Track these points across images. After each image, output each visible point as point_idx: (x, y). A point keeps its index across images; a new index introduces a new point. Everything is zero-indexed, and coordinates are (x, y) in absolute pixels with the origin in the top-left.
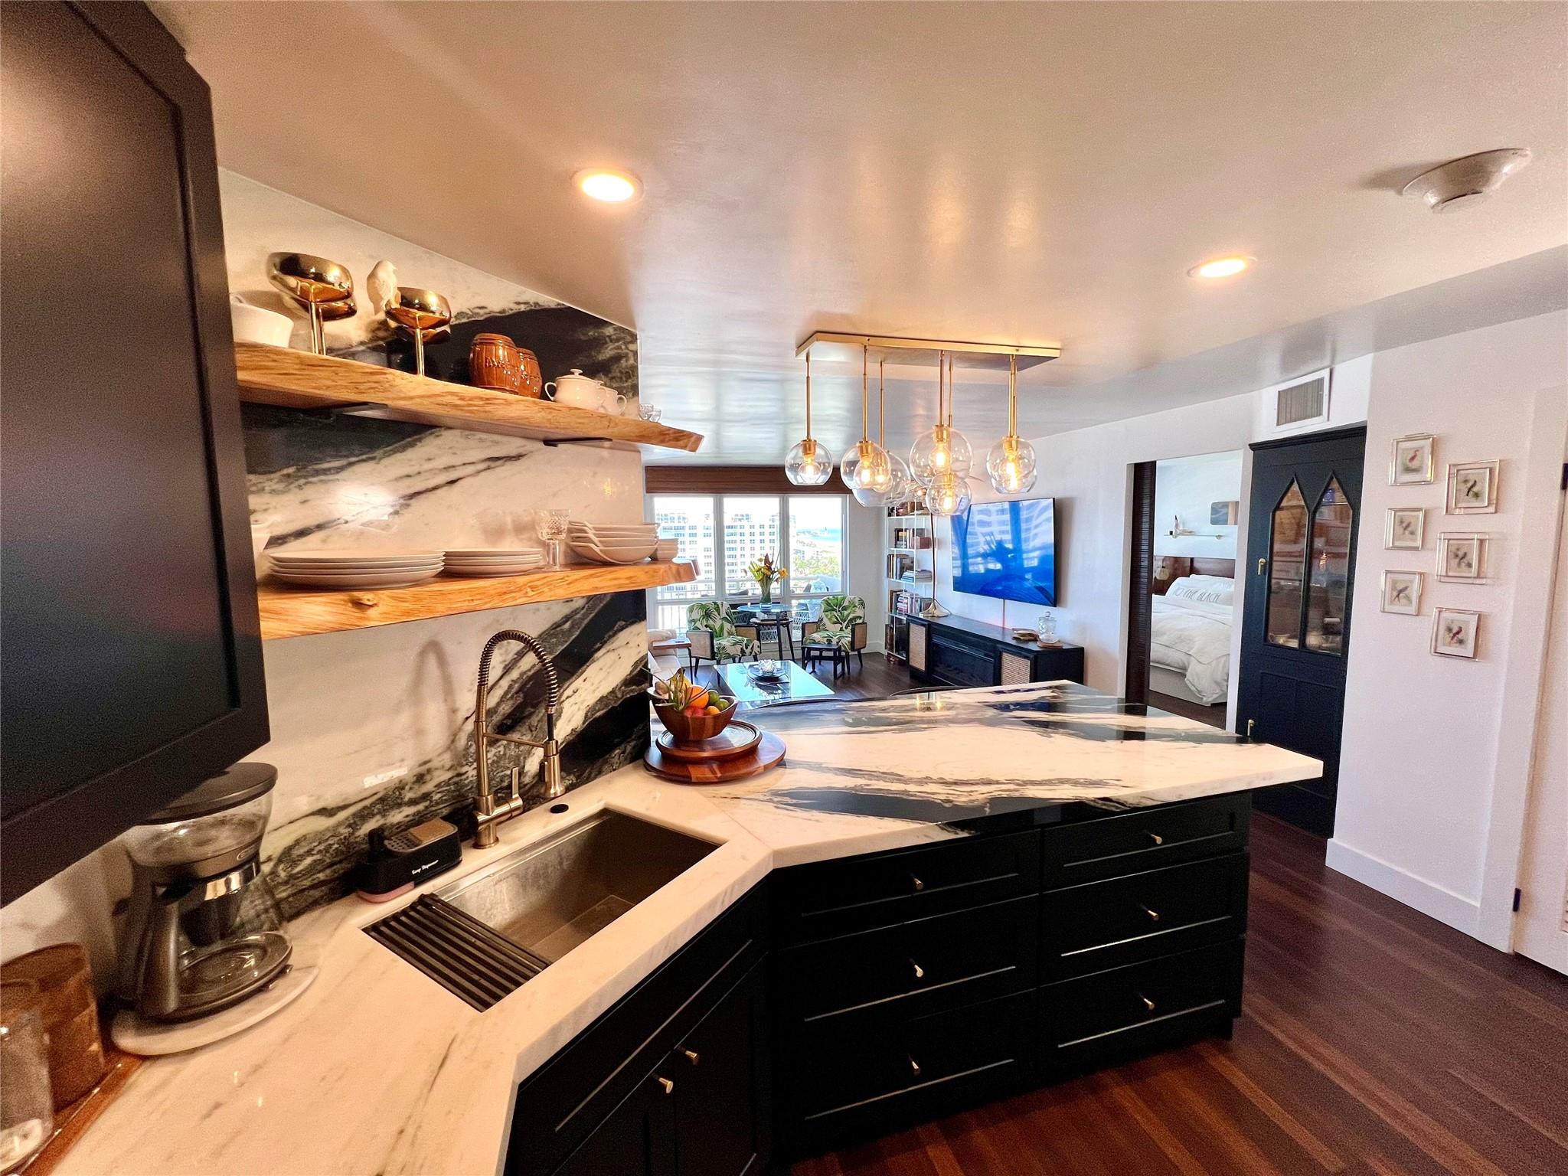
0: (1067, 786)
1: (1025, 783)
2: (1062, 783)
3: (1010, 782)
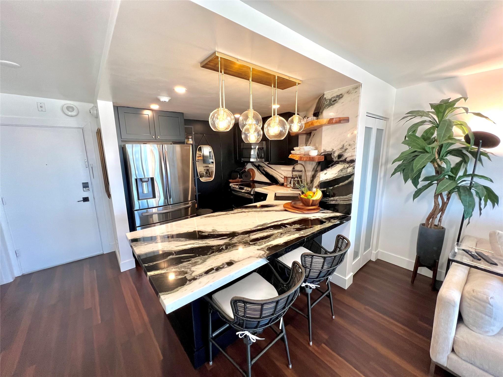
0: (215, 215)
1: (225, 214)
2: (216, 216)
3: (229, 214)
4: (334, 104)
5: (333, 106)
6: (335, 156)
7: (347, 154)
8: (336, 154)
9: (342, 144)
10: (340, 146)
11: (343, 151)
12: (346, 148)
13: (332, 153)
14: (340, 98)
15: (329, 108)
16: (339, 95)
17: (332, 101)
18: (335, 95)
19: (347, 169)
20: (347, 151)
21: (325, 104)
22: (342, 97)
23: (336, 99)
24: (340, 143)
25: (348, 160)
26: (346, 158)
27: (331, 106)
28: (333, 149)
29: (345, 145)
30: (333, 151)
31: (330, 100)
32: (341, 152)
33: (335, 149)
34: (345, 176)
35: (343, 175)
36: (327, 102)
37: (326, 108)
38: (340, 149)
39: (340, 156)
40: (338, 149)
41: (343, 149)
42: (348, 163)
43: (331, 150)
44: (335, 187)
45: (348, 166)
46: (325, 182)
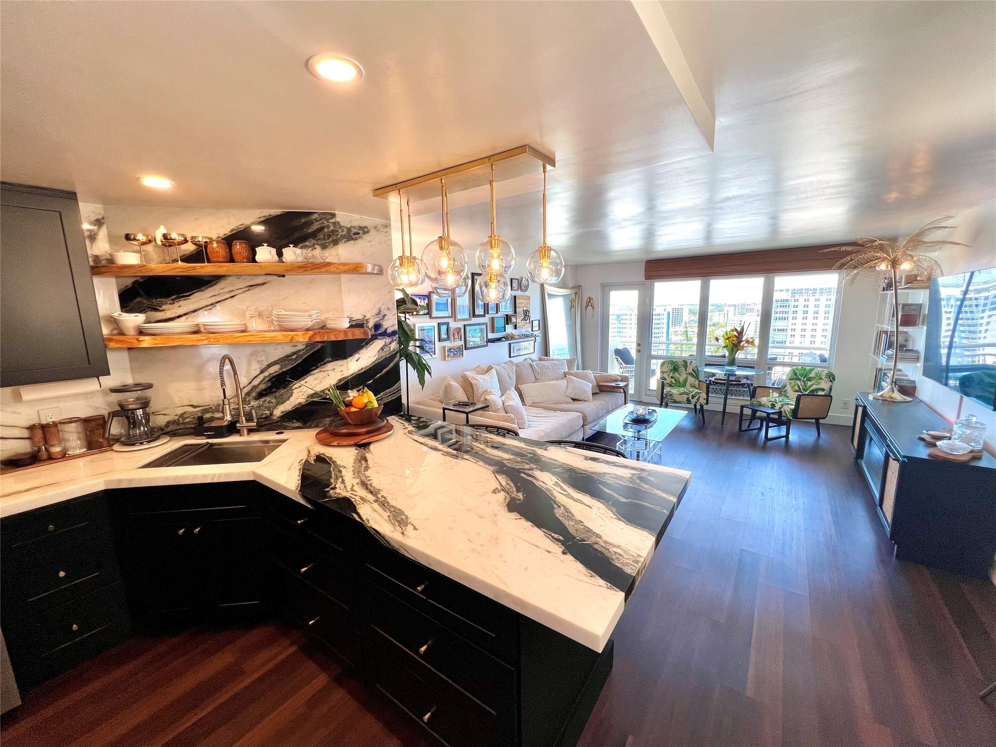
4: (356, 239)
5: (355, 241)
6: (370, 327)
7: (387, 322)
8: (371, 324)
9: (378, 306)
10: (377, 311)
11: (381, 318)
12: (384, 314)
13: (365, 322)
14: (365, 233)
15: (347, 243)
16: (362, 226)
17: (353, 232)
18: (355, 224)
19: (390, 346)
20: (386, 318)
21: (340, 234)
22: (368, 232)
23: (359, 231)
24: (375, 306)
25: (389, 331)
26: (386, 329)
27: (352, 242)
28: (365, 316)
29: (382, 309)
30: (366, 318)
31: (349, 230)
32: (378, 319)
33: (368, 316)
34: (388, 356)
35: (386, 355)
36: (343, 231)
37: (343, 241)
38: (377, 315)
39: (377, 326)
40: (373, 316)
41: (380, 315)
42: (389, 337)
43: (361, 317)
44: (376, 378)
45: (390, 340)
46: (359, 374)
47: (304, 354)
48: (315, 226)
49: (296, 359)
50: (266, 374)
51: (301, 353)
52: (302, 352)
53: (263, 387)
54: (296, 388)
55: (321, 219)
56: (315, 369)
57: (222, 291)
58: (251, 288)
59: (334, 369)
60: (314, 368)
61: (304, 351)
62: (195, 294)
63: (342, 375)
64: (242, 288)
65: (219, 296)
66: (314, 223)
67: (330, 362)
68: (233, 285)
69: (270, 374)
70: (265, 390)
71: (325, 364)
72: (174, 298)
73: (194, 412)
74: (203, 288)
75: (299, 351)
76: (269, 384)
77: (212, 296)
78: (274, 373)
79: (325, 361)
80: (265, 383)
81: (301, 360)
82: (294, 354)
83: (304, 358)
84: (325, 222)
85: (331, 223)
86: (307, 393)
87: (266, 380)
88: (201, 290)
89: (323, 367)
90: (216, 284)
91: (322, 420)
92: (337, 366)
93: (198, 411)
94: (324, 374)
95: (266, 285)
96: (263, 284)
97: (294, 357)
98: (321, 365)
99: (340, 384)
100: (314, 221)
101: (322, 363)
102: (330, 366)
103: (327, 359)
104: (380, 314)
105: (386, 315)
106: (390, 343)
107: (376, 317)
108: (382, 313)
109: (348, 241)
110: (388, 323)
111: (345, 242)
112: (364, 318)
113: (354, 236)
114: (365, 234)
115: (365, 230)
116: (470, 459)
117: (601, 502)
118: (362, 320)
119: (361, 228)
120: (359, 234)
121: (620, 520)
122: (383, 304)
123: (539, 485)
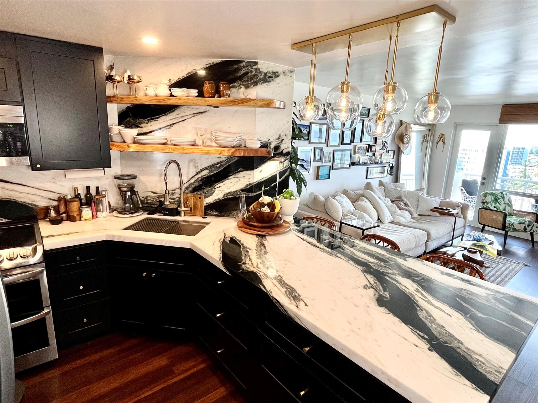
4: (270, 82)
6: (272, 148)
8: (272, 146)
9: (279, 133)
10: (278, 136)
11: (280, 142)
12: (283, 139)
13: (269, 144)
15: (263, 84)
16: (275, 71)
17: (268, 76)
18: (271, 70)
19: (284, 163)
20: (284, 142)
21: (259, 77)
22: (278, 76)
23: (272, 75)
24: (277, 133)
25: (284, 152)
26: (283, 150)
27: (267, 83)
28: (269, 140)
29: (281, 135)
30: (270, 141)
31: (265, 74)
32: (278, 142)
33: (271, 139)
34: (281, 170)
36: (261, 75)
37: (261, 83)
39: (277, 148)
40: (275, 139)
41: (280, 140)
42: (284, 156)
43: (266, 140)
44: (271, 186)
45: (285, 159)
46: (260, 182)
47: (225, 164)
48: (243, 71)
49: (220, 167)
50: (199, 176)
51: (223, 163)
52: (225, 162)
53: (196, 184)
54: (217, 188)
55: (247, 66)
56: (231, 176)
57: (178, 116)
58: (196, 115)
59: (244, 177)
60: (231, 174)
61: (226, 162)
62: (162, 117)
63: (249, 181)
64: (190, 115)
65: (176, 119)
66: (242, 69)
67: (242, 171)
68: (185, 112)
69: (202, 176)
70: (197, 187)
71: (238, 172)
72: (149, 120)
73: (153, 196)
74: (166, 114)
75: (222, 161)
76: (201, 183)
77: (171, 119)
78: (204, 176)
79: (238, 170)
80: (198, 182)
81: (223, 168)
82: (218, 163)
83: (225, 167)
84: (250, 68)
85: (254, 69)
86: (224, 192)
87: (199, 180)
88: (165, 115)
89: (236, 174)
90: (174, 111)
91: (232, 212)
92: (247, 174)
93: (156, 196)
94: (236, 180)
95: (205, 113)
96: (204, 112)
97: (218, 165)
98: (236, 173)
99: (247, 188)
100: (242, 67)
101: (236, 172)
102: (242, 174)
103: (240, 169)
104: (280, 138)
105: (284, 139)
106: (284, 161)
107: (276, 140)
108: (281, 138)
109: (264, 83)
110: (284, 146)
111: (262, 83)
112: (269, 141)
113: (268, 79)
114: (276, 78)
115: (276, 74)
116: (342, 258)
117: (460, 314)
118: (267, 143)
119: (274, 73)
120: (272, 77)
121: (479, 331)
122: (283, 131)
123: (403, 289)
